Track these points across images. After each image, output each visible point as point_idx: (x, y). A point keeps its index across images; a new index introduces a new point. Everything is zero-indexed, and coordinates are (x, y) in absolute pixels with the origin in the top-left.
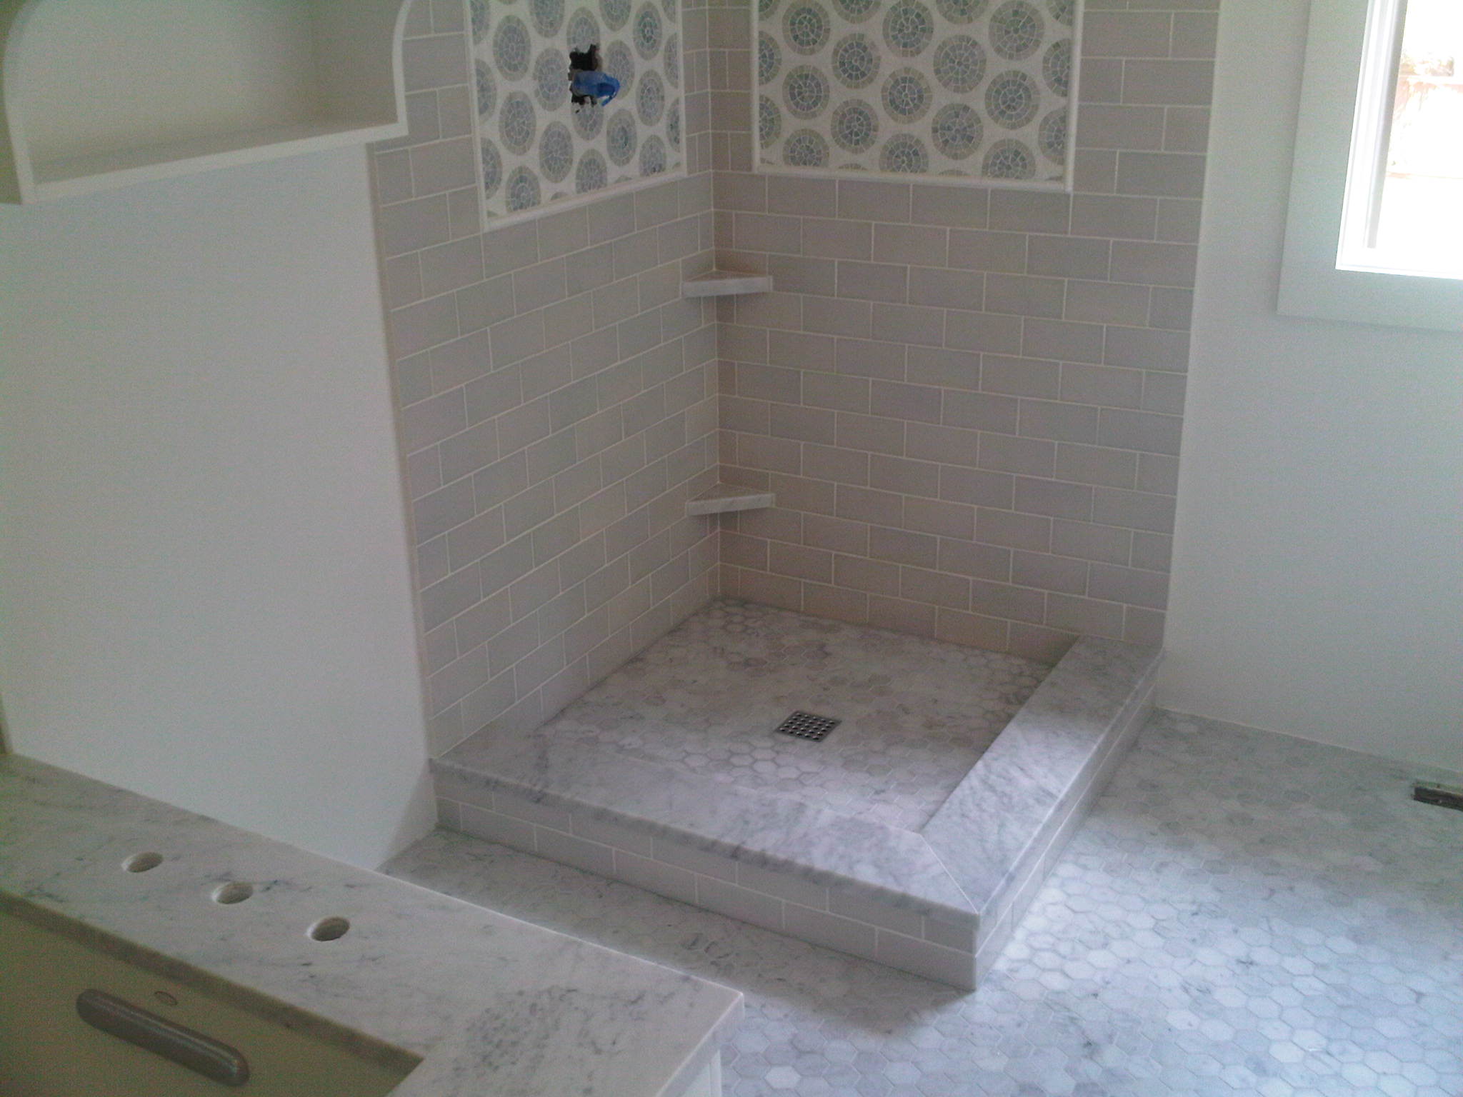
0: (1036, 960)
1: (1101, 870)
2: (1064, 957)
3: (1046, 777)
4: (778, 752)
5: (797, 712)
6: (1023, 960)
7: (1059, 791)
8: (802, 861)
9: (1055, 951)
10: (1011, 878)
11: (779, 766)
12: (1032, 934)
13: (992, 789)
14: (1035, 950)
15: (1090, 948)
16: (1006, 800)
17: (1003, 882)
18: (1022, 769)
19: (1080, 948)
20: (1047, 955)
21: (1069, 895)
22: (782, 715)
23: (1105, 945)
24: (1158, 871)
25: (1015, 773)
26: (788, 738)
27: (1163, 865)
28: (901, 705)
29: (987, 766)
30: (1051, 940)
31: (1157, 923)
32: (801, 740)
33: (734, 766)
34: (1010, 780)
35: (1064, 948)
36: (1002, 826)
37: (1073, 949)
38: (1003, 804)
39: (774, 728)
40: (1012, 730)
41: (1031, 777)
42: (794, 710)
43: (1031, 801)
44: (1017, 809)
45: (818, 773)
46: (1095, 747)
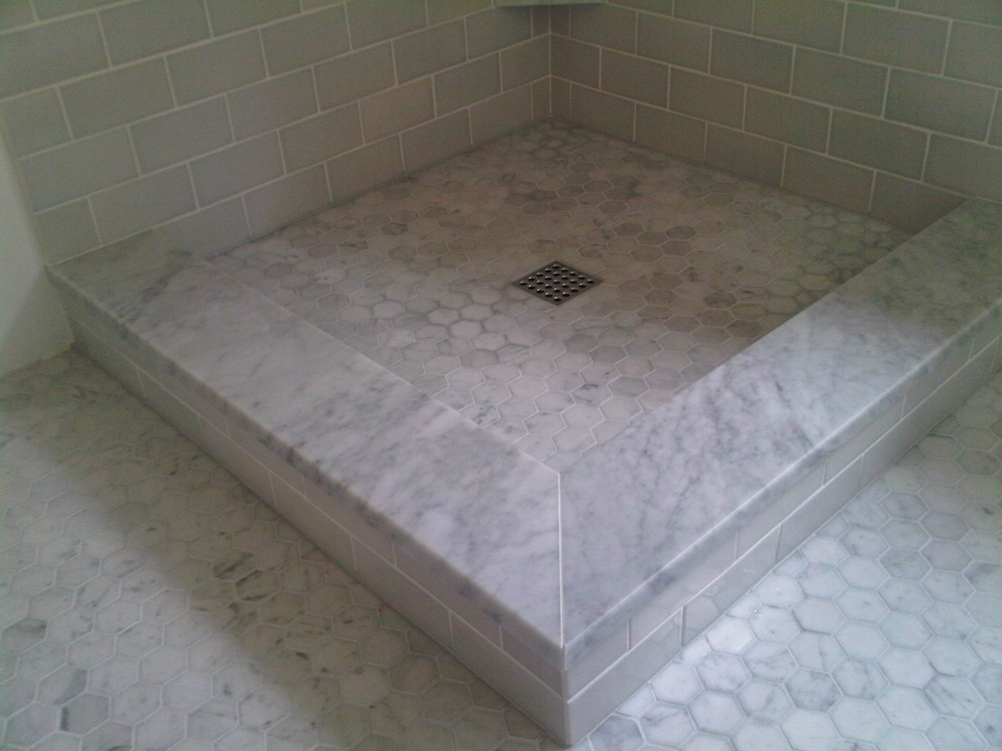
0: (699, 710)
1: (878, 560)
2: (748, 713)
3: (811, 407)
4: (495, 312)
5: (556, 262)
6: (675, 704)
7: (822, 435)
8: (356, 490)
9: (736, 697)
10: (665, 581)
11: (484, 330)
12: (715, 655)
13: (715, 414)
14: (705, 687)
15: (798, 704)
16: (726, 436)
17: (640, 588)
18: (780, 389)
19: (782, 700)
20: (719, 702)
21: (806, 596)
22: (533, 263)
23: (827, 705)
24: (971, 578)
25: (766, 392)
26: (522, 294)
27: (985, 569)
28: (691, 268)
29: (728, 378)
30: (740, 672)
31: (934, 679)
32: (538, 299)
33: (430, 323)
34: (752, 404)
35: (755, 696)
36: (695, 481)
37: (769, 700)
38: (719, 442)
39: (514, 279)
40: (799, 324)
41: (787, 403)
42: (553, 260)
43: (765, 445)
44: (735, 455)
45: (526, 347)
46: (916, 368)
